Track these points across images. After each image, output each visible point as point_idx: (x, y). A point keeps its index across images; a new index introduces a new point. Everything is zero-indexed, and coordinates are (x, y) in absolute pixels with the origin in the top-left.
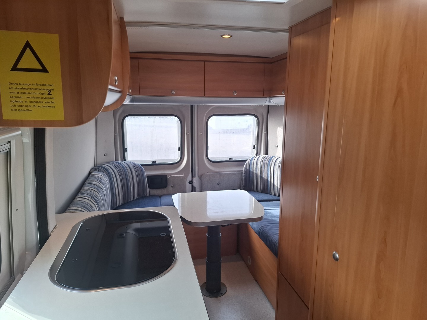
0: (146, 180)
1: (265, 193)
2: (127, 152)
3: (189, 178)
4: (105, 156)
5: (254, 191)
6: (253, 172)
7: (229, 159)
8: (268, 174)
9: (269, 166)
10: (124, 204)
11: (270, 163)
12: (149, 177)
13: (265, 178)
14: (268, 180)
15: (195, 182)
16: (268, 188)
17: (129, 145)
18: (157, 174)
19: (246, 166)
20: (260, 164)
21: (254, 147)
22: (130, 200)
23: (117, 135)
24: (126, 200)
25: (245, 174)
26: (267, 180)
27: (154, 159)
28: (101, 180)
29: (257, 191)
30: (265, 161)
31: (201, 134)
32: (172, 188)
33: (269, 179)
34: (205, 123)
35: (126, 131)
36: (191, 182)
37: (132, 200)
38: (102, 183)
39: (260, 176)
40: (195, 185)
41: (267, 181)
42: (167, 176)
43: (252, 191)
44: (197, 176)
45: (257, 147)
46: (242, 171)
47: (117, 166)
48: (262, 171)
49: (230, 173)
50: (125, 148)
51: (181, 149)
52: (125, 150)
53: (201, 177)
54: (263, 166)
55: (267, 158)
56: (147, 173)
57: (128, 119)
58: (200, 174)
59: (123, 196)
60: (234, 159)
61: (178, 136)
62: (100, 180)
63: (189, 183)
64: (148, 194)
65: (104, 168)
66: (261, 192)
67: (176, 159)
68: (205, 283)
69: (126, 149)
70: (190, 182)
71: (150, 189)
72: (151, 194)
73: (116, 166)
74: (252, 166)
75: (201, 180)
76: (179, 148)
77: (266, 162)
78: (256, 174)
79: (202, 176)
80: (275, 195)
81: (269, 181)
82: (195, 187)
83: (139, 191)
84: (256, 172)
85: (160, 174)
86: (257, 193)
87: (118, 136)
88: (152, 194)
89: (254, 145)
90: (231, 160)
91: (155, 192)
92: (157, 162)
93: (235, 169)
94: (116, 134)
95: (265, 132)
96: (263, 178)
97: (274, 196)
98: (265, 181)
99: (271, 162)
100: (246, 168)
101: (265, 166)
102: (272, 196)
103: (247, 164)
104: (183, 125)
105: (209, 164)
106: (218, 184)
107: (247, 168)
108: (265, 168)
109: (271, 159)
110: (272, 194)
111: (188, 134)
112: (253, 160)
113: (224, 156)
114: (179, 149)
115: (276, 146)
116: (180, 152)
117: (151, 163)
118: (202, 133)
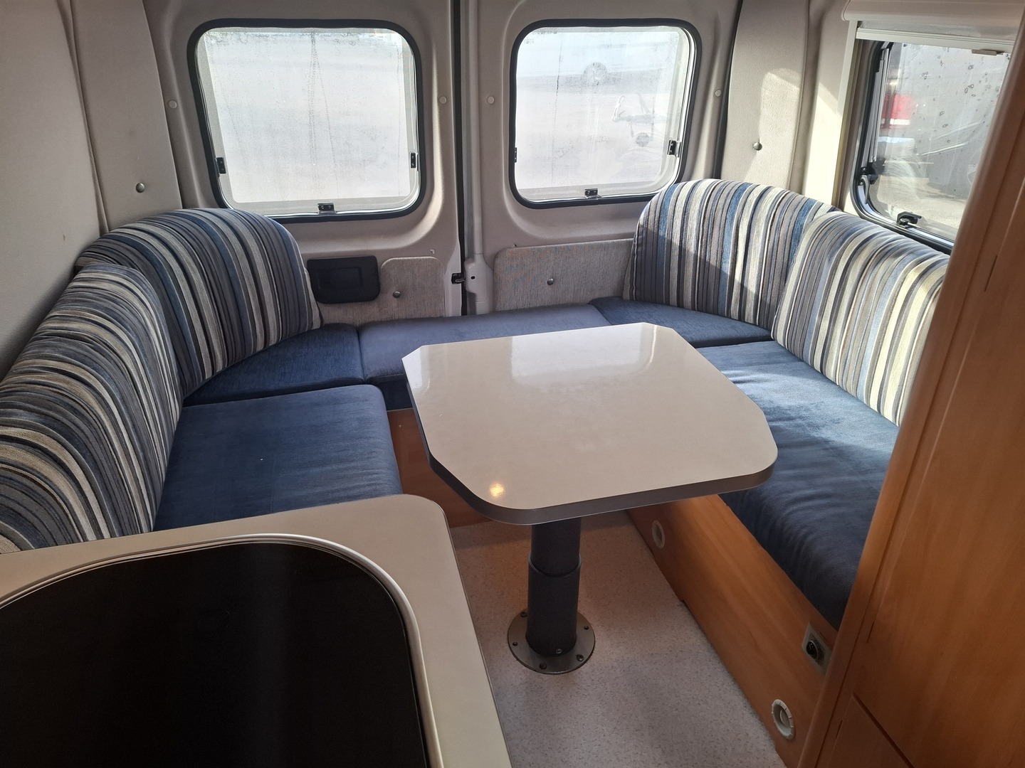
0: (304, 275)
1: (706, 312)
2: (224, 172)
3: (454, 266)
4: (139, 190)
5: (668, 304)
6: (671, 243)
7: (586, 193)
8: (725, 249)
9: (732, 219)
10: (233, 366)
11: (735, 208)
12: (315, 265)
13: (713, 262)
14: (723, 269)
15: (473, 278)
16: (721, 295)
17: (227, 144)
18: (338, 253)
19: (647, 220)
20: (700, 212)
21: (672, 148)
22: (255, 349)
23: (178, 105)
24: (239, 350)
25: (640, 249)
26: (719, 271)
27: (326, 197)
28: (110, 305)
29: (680, 305)
30: (717, 199)
31: (491, 100)
32: (395, 299)
33: (727, 268)
34: (506, 57)
35: (212, 92)
36: (459, 278)
37: (260, 347)
38: (120, 321)
39: (696, 256)
40: (472, 286)
41: (718, 273)
42: (379, 260)
43: (662, 304)
44: (478, 258)
45: (683, 150)
46: (631, 235)
47: (188, 231)
48: (704, 238)
49: (589, 246)
50: (217, 155)
51: (422, 161)
52: (215, 167)
53: (492, 262)
54: (707, 221)
55: (726, 192)
56: (306, 250)
57: (214, 42)
58: (490, 251)
59: (225, 341)
60: (603, 193)
61: (408, 109)
62: (107, 310)
63: (453, 281)
64: (316, 325)
65: (135, 245)
66: (693, 309)
67: (402, 198)
68: (523, 614)
69: (221, 160)
70: (455, 278)
71: (321, 306)
72: (327, 321)
73: (182, 234)
74: (668, 221)
75: (493, 270)
76: (413, 155)
77: (720, 206)
78: (680, 247)
79: (496, 256)
80: (741, 318)
81: (725, 274)
82: (473, 296)
83: (283, 314)
84: (681, 241)
85: (352, 252)
86: (680, 311)
87: (181, 110)
88: (332, 322)
89: (674, 143)
90: (592, 199)
91: (336, 314)
92: (340, 210)
93: (606, 231)
94: (174, 105)
95: (718, 93)
96: (703, 264)
97: (739, 324)
98: (712, 273)
99: (739, 208)
100: (644, 228)
101: (717, 223)
102: (734, 323)
103: (652, 209)
104: (424, 63)
105: (519, 213)
106: (549, 283)
107: (650, 227)
108: (716, 229)
109: (739, 196)
110: (729, 316)
111: (444, 100)
112: (673, 199)
113: (569, 185)
114: (413, 161)
115: (756, 144)
116: (416, 172)
117: (315, 212)
118: (496, 99)
